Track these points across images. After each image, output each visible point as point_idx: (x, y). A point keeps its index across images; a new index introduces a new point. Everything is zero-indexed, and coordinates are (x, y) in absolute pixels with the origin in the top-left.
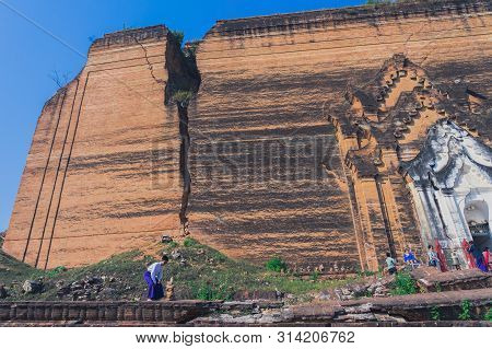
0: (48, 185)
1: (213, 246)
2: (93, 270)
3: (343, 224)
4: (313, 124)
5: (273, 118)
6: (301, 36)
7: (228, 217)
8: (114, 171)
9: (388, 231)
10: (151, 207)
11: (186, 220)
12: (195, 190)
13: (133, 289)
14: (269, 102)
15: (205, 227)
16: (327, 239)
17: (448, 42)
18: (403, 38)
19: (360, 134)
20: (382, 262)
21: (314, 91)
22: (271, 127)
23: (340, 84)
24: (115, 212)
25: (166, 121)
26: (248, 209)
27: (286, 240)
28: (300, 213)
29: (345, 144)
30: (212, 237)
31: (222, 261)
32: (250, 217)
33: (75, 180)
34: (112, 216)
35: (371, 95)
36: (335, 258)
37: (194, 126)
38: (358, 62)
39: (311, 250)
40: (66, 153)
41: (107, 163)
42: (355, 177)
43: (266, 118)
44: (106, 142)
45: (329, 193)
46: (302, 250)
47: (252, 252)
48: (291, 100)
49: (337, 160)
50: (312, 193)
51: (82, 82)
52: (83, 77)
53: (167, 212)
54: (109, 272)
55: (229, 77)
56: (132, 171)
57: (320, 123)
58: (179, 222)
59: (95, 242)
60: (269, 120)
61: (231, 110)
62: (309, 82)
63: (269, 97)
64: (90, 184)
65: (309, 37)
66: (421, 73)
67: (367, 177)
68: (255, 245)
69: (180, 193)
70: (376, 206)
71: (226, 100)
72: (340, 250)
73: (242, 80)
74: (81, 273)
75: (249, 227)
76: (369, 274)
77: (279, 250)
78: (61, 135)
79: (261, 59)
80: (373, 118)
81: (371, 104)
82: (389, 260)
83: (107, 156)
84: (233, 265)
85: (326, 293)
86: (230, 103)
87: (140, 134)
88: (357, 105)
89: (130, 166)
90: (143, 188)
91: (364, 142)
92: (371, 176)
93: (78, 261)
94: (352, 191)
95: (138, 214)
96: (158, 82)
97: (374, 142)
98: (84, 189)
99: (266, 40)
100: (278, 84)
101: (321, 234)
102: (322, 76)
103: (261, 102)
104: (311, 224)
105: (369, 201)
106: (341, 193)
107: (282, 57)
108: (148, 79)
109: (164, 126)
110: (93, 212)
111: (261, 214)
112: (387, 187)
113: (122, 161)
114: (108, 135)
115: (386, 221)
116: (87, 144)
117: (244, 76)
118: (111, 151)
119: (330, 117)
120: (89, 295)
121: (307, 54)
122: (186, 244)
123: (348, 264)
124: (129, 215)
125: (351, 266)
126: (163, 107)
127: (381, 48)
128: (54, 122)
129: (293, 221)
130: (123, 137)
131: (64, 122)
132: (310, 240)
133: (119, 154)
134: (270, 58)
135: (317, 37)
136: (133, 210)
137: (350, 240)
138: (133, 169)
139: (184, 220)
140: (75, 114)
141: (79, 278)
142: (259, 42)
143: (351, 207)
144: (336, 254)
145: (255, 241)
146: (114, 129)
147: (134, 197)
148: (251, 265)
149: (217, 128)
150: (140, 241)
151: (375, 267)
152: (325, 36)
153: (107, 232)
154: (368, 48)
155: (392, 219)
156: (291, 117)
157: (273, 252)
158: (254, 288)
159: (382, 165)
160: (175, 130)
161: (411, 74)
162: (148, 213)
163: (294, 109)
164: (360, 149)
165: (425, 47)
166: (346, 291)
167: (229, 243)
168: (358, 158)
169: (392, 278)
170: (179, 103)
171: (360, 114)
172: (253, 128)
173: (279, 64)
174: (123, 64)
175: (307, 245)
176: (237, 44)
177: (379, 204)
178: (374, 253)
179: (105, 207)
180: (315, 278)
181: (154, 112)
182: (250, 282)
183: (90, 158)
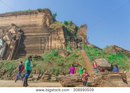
17: (26, 21)
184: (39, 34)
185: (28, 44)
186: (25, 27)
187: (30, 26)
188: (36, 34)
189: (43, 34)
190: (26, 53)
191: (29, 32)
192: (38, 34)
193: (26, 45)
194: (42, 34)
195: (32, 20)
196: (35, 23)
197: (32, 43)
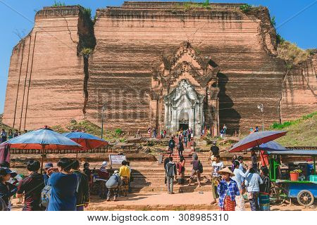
0: (21, 93)
4: (144, 72)
5: (128, 67)
6: (148, 22)
8: (53, 88)
10: (70, 106)
12: (90, 99)
14: (127, 59)
15: (93, 115)
17: (213, 35)
18: (195, 30)
22: (126, 72)
23: (160, 52)
24: (54, 107)
25: (76, 65)
26: (112, 109)
27: (125, 122)
28: (132, 111)
29: (153, 84)
30: (96, 120)
32: (112, 112)
33: (34, 92)
34: (53, 109)
35: (169, 61)
37: (91, 68)
38: (172, 41)
39: (134, 126)
40: (28, 77)
41: (49, 84)
43: (124, 67)
44: (48, 73)
47: (111, 126)
48: (137, 59)
51: (33, 38)
52: (33, 35)
53: (77, 108)
55: (110, 43)
57: (147, 72)
58: (82, 113)
60: (126, 68)
61: (109, 61)
62: (147, 50)
64: (42, 94)
65: (151, 24)
66: (193, 52)
67: (154, 100)
68: (113, 123)
69: (83, 100)
71: (107, 56)
73: (116, 45)
75: (111, 116)
78: (24, 68)
79: (127, 34)
80: (167, 73)
83: (49, 81)
86: (109, 58)
87: (64, 70)
88: (163, 65)
89: (60, 86)
90: (66, 97)
95: (65, 109)
96: (74, 42)
98: (38, 96)
99: (130, 23)
100: (133, 50)
102: (153, 47)
103: (123, 58)
107: (136, 34)
108: (68, 40)
109: (76, 67)
110: (44, 107)
113: (57, 84)
114: (49, 70)
116: (38, 73)
117: (117, 43)
118: (51, 78)
121: (149, 34)
124: (60, 109)
126: (76, 57)
127: (183, 34)
128: (20, 60)
130: (57, 71)
131: (25, 61)
133: (55, 80)
134: (131, 34)
135: (155, 24)
136: (63, 107)
138: (62, 88)
139: (84, 112)
140: (31, 57)
142: (126, 23)
146: (52, 67)
147: (63, 101)
149: (102, 70)
152: (159, 24)
154: (178, 34)
156: (136, 68)
157: (119, 126)
160: (82, 70)
161: (189, 52)
162: (69, 109)
163: (138, 64)
165: (203, 37)
168: (153, 91)
171: (163, 70)
172: (118, 72)
173: (135, 38)
174: (55, 29)
176: (116, 23)
179: (50, 105)
181: (71, 59)
183: (41, 81)
184: (259, 73)
185: (238, 97)
186: (217, 52)
187: (229, 50)
188: (250, 73)
189: (269, 73)
190: (240, 117)
191: (231, 67)
192: (255, 73)
193: (233, 99)
194: (266, 73)
195: (231, 35)
196: (240, 44)
197: (247, 95)
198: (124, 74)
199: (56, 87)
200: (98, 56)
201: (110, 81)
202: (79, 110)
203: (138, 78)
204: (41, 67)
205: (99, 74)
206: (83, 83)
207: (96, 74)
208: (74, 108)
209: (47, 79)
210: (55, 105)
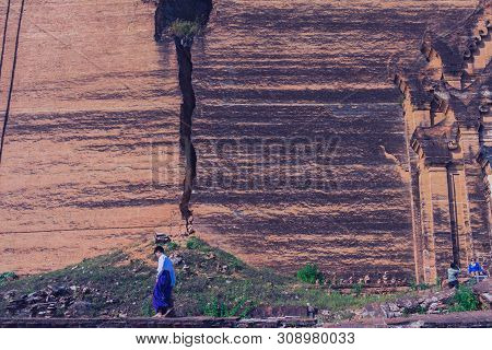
1: (227, 249)
2: (59, 277)
3: (400, 225)
4: (372, 86)
5: (319, 73)
7: (248, 211)
8: (80, 138)
9: (453, 236)
10: (138, 194)
11: (190, 213)
13: (116, 303)
14: (313, 48)
15: (216, 223)
16: (378, 243)
19: (436, 106)
20: (442, 273)
21: (379, 36)
22: (314, 87)
23: (415, 29)
24: (85, 199)
25: (157, 67)
26: (276, 202)
27: (324, 244)
28: (345, 209)
29: (413, 118)
30: (225, 238)
31: (239, 268)
32: (277, 212)
34: (82, 205)
35: (456, 49)
36: (386, 268)
37: (201, 77)
39: (356, 257)
41: (68, 126)
42: (421, 164)
44: (65, 93)
45: (385, 185)
46: (345, 257)
47: (279, 259)
48: (344, 48)
49: (401, 140)
50: (364, 184)
53: (161, 201)
54: (82, 280)
56: (108, 142)
57: (382, 86)
58: (179, 217)
59: (57, 240)
60: (311, 76)
61: (256, 56)
63: (314, 40)
64: (44, 157)
67: (437, 165)
68: (283, 249)
70: (444, 204)
72: (393, 258)
74: (39, 282)
75: (277, 225)
76: (425, 287)
77: (314, 257)
80: (454, 83)
81: (455, 62)
82: (451, 271)
83: (68, 116)
84: (253, 274)
85: (370, 309)
86: (255, 45)
87: (117, 84)
88: (436, 63)
89: (104, 133)
91: (439, 117)
92: (441, 164)
93: (34, 265)
94: (416, 183)
95: (120, 204)
96: (145, 2)
97: (451, 117)
98: (32, 164)
101: (371, 238)
103: (301, 47)
104: (358, 224)
105: (436, 197)
106: (401, 185)
110: (51, 198)
111: (293, 209)
112: (461, 180)
113: (92, 125)
114: (68, 83)
115: (453, 223)
116: (34, 94)
118: (74, 108)
119: (396, 78)
120: (54, 310)
122: (189, 246)
123: (400, 275)
124: (106, 205)
125: (403, 277)
126: (153, 45)
129: (336, 219)
130: (91, 87)
132: (356, 244)
133: (87, 113)
136: (112, 197)
137: (405, 246)
138: (109, 137)
139: (186, 213)
141: (37, 288)
143: (412, 203)
144: (386, 262)
145: (283, 244)
146: (75, 74)
147: (113, 178)
148: (277, 274)
149: (236, 83)
150: (125, 241)
151: (433, 278)
153: (74, 226)
155: (461, 221)
156: (344, 74)
157: (306, 259)
158: (280, 303)
159: (457, 150)
160: (172, 83)
162: (134, 203)
163: (349, 62)
164: (433, 126)
166: (394, 307)
167: (249, 247)
168: (428, 138)
169: (452, 292)
170: (177, 40)
171: (437, 77)
172: (288, 87)
175: (351, 250)
177: (447, 201)
178: (433, 262)
179: (70, 192)
180: (358, 292)
181: (137, 51)
182: (274, 296)
183: (42, 117)
198: (308, 95)
199: (93, 133)
200: (221, 41)
201: (264, 114)
202: (167, 206)
203: (355, 106)
204: (43, 75)
205: (229, 95)
206: (176, 120)
207: (217, 95)
208: (153, 202)
209: (63, 111)
210: (86, 192)
